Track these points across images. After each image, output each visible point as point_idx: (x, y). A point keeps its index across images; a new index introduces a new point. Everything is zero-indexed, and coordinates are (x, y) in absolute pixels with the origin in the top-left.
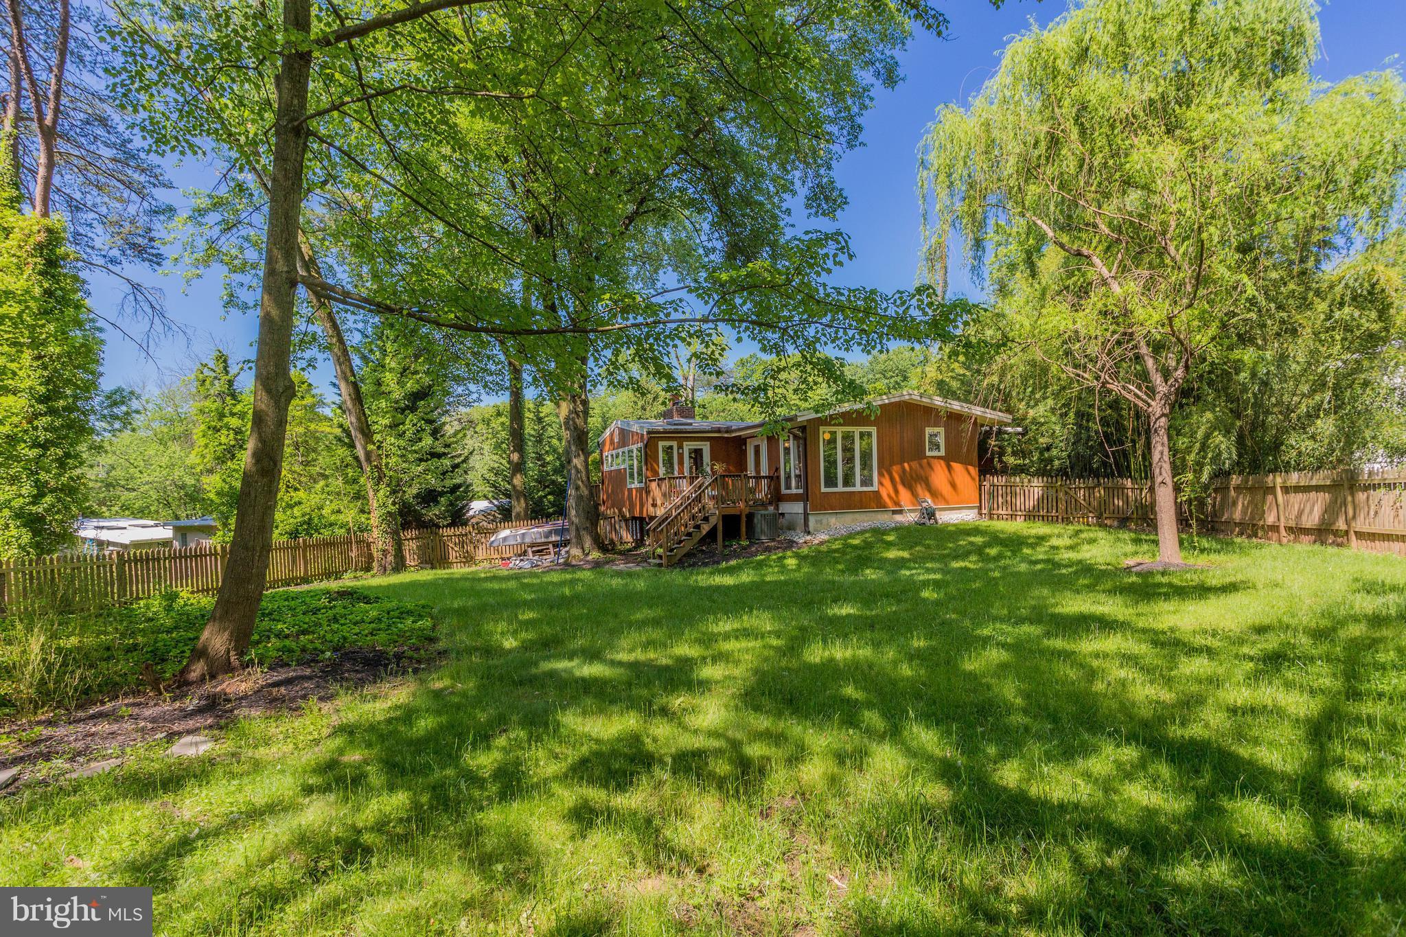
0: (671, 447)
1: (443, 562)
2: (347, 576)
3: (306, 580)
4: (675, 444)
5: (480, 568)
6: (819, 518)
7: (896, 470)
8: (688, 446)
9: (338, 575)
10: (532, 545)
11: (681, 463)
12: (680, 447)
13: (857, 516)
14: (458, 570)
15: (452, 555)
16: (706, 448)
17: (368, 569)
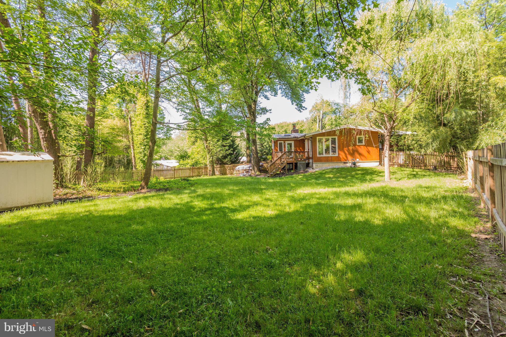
0: (282, 143)
1: (225, 174)
2: (202, 176)
3: (193, 177)
4: (283, 142)
5: (235, 175)
6: (317, 164)
7: (345, 149)
8: (287, 142)
9: (200, 176)
10: (245, 170)
11: (285, 147)
12: (284, 143)
13: (330, 164)
14: (229, 176)
15: (228, 172)
16: (293, 143)
17: (207, 175)
